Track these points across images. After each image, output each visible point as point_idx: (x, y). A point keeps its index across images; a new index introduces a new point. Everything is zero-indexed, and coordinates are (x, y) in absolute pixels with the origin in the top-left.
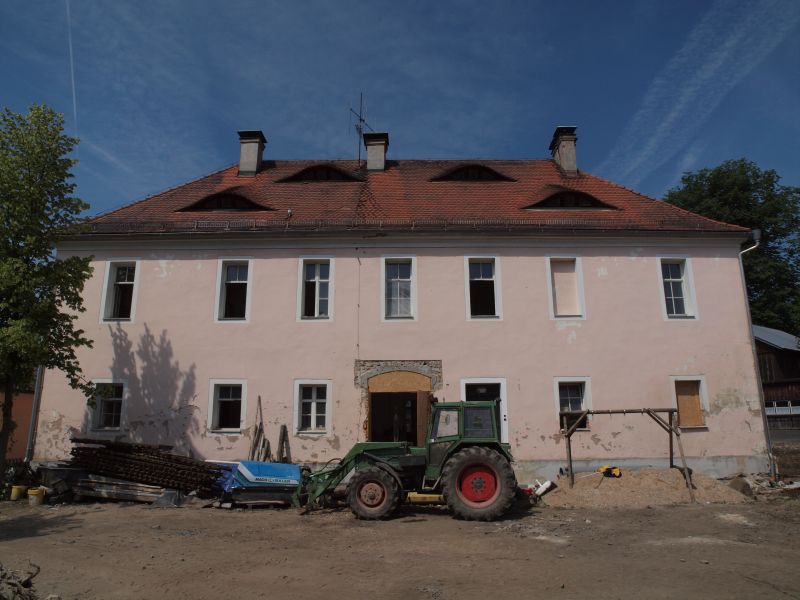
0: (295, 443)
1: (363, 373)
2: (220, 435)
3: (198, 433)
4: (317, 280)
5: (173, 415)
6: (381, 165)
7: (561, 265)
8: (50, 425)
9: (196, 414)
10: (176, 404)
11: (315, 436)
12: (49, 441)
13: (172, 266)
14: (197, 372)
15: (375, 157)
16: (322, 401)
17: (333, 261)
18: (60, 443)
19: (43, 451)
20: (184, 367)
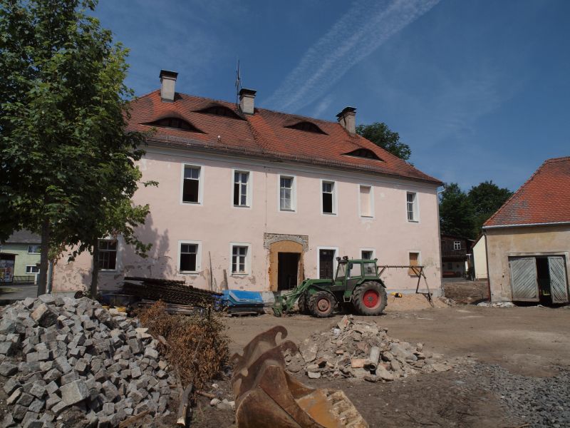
0: (231, 281)
1: (268, 241)
2: (185, 275)
3: (171, 273)
4: (240, 183)
5: (154, 262)
6: (252, 111)
7: (365, 189)
8: (64, 267)
9: (170, 262)
10: (156, 255)
11: (242, 276)
12: (64, 278)
13: (150, 164)
14: (170, 235)
15: (248, 105)
16: (242, 256)
17: (251, 173)
18: (72, 280)
19: (59, 285)
20: (161, 232)
